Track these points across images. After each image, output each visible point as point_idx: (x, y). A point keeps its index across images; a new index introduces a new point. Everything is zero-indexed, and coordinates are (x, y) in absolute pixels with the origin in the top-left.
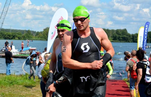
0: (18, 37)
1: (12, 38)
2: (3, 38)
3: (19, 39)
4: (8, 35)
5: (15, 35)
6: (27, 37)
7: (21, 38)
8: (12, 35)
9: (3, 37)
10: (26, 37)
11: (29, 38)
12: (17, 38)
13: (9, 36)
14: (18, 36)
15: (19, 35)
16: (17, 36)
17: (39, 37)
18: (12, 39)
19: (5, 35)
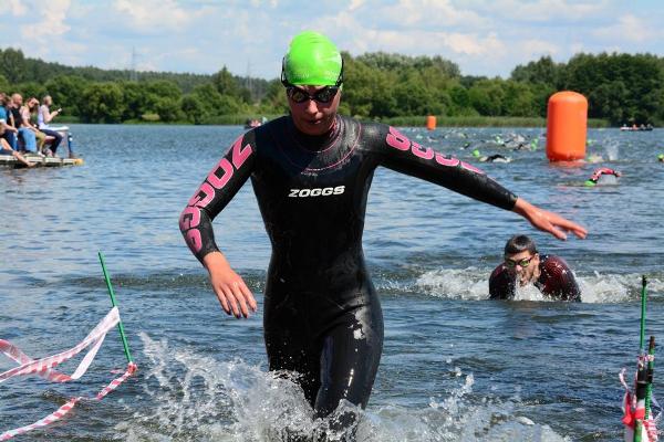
0: (160, 111)
1: (125, 112)
2: (74, 114)
3: (165, 117)
4: (102, 101)
5: (144, 99)
6: (206, 107)
7: (174, 113)
8: (126, 100)
9: (75, 107)
10: (201, 105)
11: (220, 114)
12: (156, 116)
13: (109, 100)
14: (160, 105)
15: (163, 95)
16: (151, 103)
17: (276, 108)
18: (124, 118)
19: (87, 98)
